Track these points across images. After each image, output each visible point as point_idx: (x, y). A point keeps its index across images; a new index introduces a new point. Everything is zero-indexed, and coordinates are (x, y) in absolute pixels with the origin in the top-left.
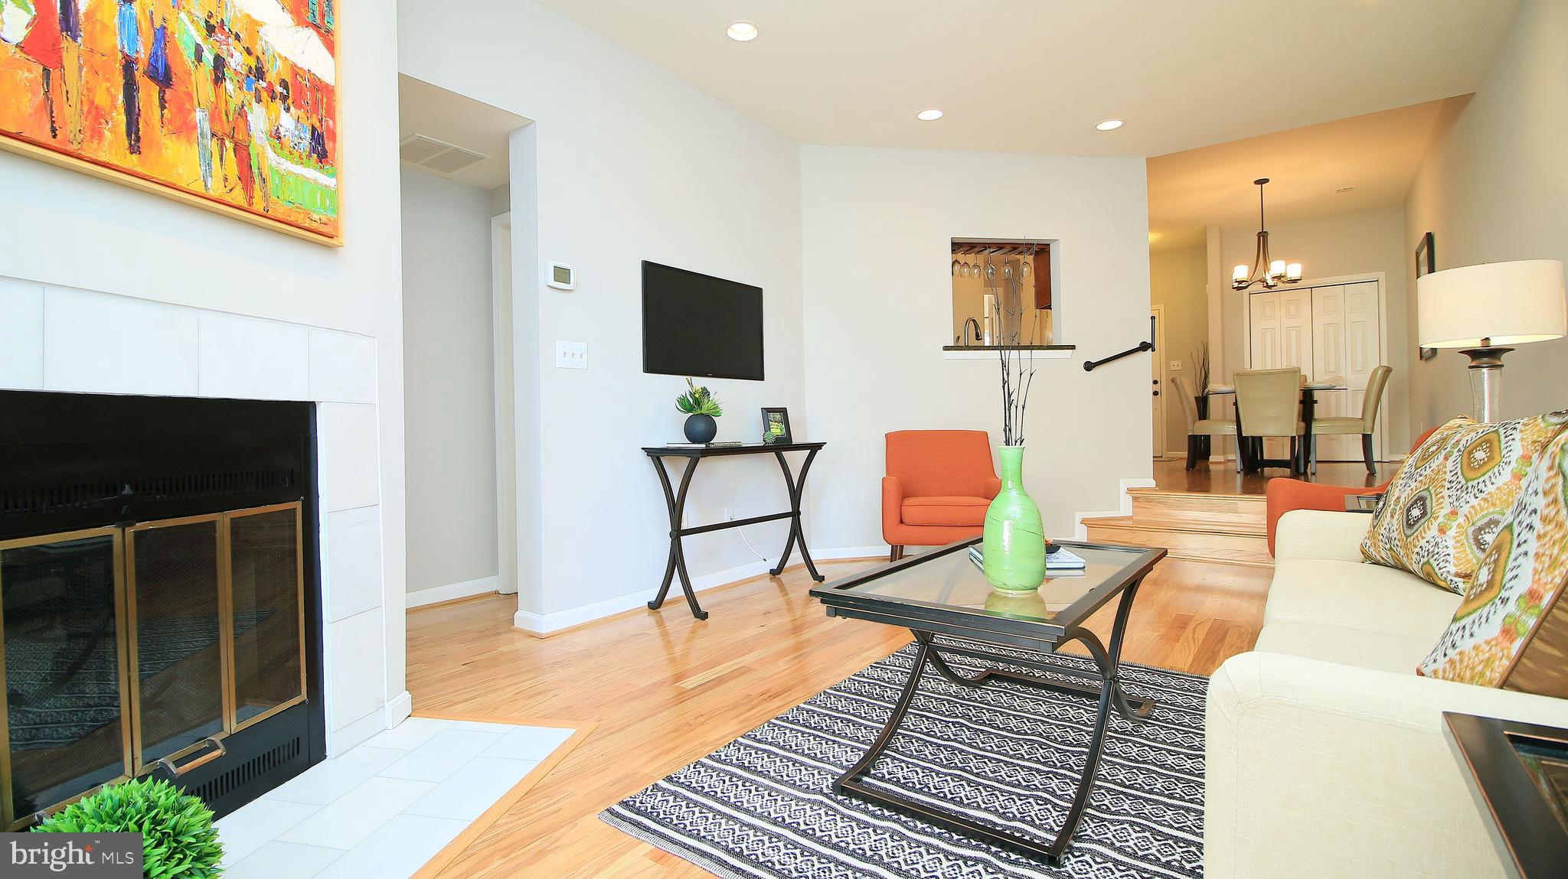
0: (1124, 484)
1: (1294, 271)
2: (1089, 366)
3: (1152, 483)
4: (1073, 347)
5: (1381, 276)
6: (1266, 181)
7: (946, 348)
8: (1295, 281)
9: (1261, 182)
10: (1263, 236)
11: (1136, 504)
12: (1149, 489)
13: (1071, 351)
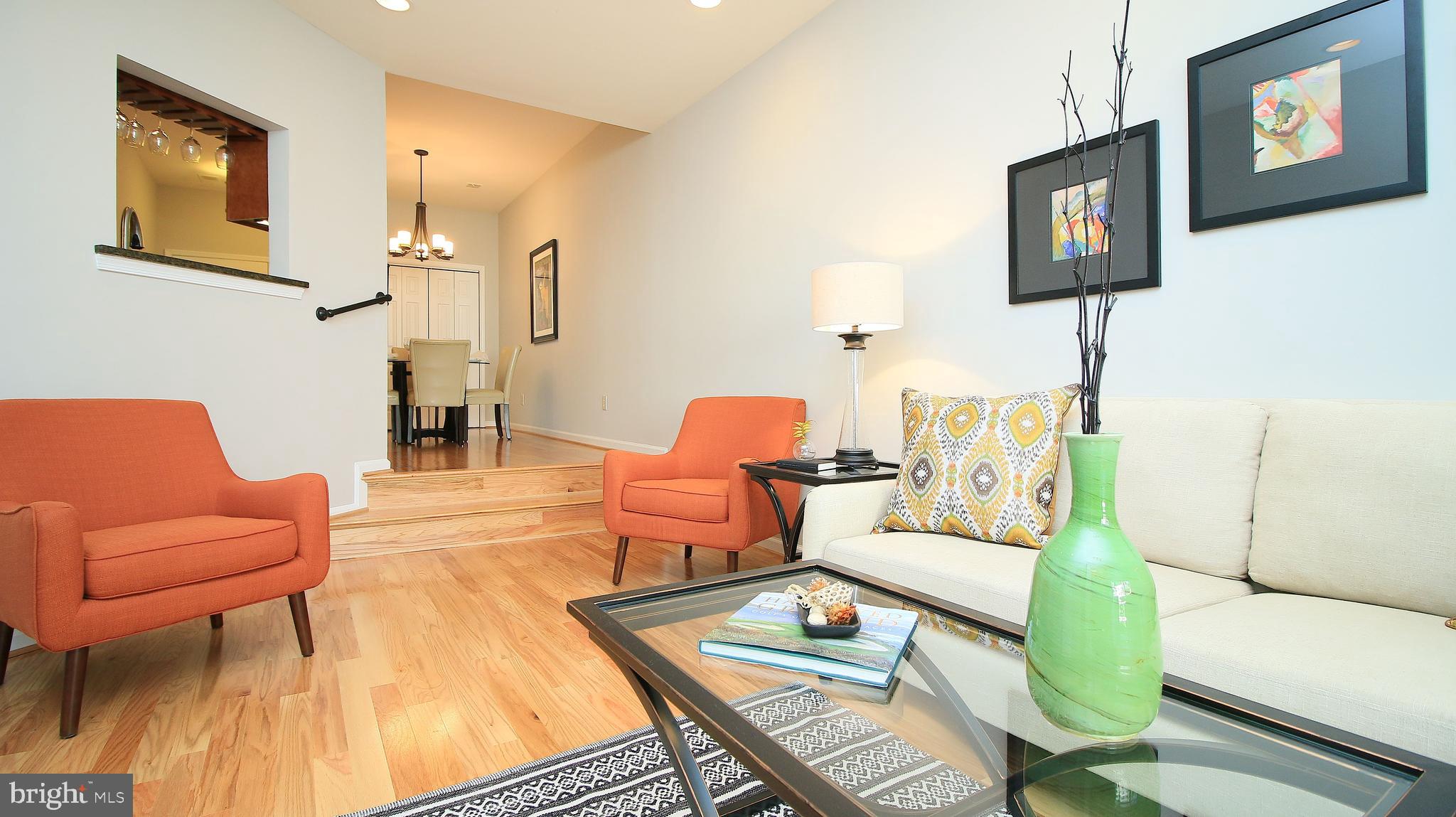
0: (359, 469)
1: (449, 249)
2: (323, 314)
3: (387, 464)
4: (306, 285)
5: (482, 269)
6: (425, 153)
7: (102, 249)
8: (447, 258)
9: (421, 153)
10: (421, 208)
11: (372, 492)
12: (385, 472)
13: (302, 290)
